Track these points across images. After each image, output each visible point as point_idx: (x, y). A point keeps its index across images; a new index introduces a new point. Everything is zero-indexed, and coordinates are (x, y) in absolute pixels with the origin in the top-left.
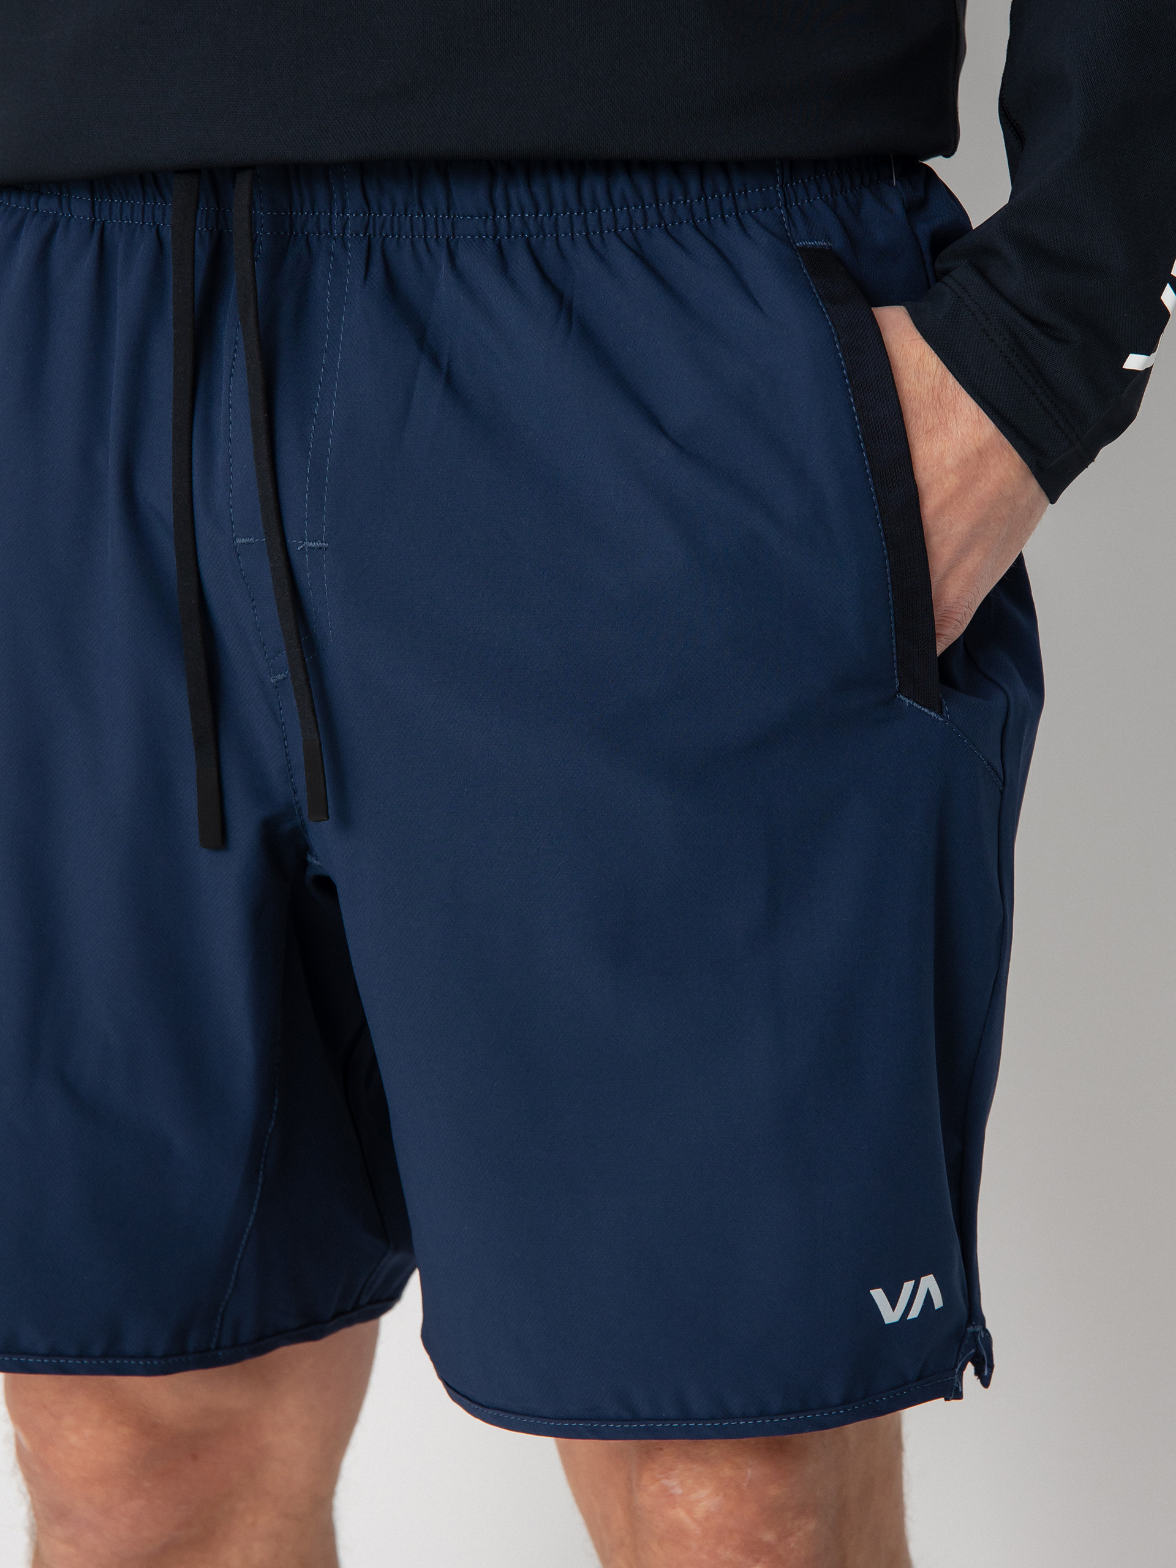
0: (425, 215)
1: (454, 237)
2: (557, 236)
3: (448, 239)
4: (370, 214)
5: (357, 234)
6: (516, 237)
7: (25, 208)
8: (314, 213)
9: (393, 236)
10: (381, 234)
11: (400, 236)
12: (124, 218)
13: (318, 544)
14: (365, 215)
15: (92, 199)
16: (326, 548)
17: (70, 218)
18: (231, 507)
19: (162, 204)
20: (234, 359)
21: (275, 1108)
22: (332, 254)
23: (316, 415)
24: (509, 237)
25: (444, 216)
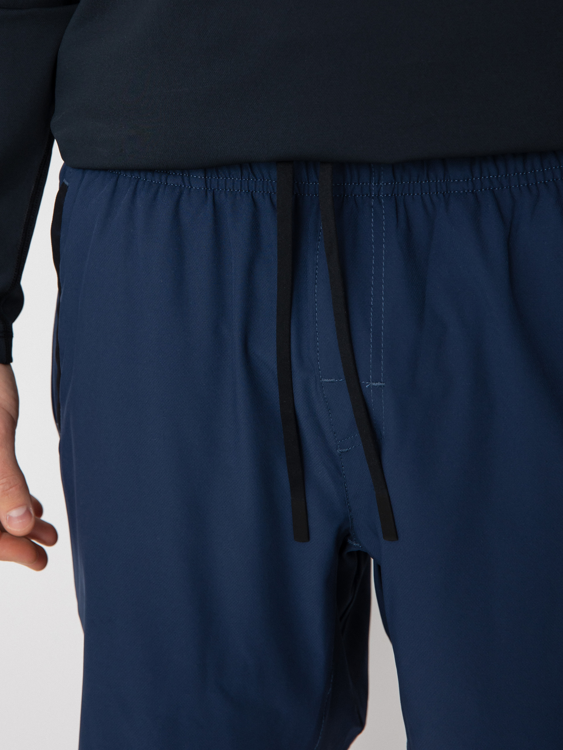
0: (429, 181)
1: (447, 192)
2: (510, 187)
3: (443, 193)
4: (395, 183)
5: (387, 195)
6: (485, 190)
7: (158, 182)
8: (359, 184)
9: (409, 194)
10: (402, 194)
11: (414, 194)
12: (227, 188)
13: (379, 384)
14: (392, 183)
15: (205, 177)
16: (384, 386)
17: (190, 189)
18: (319, 361)
19: (253, 179)
20: (316, 274)
21: (332, 681)
22: (372, 207)
23: (372, 306)
24: (481, 190)
25: (441, 181)
